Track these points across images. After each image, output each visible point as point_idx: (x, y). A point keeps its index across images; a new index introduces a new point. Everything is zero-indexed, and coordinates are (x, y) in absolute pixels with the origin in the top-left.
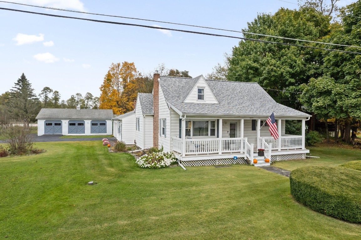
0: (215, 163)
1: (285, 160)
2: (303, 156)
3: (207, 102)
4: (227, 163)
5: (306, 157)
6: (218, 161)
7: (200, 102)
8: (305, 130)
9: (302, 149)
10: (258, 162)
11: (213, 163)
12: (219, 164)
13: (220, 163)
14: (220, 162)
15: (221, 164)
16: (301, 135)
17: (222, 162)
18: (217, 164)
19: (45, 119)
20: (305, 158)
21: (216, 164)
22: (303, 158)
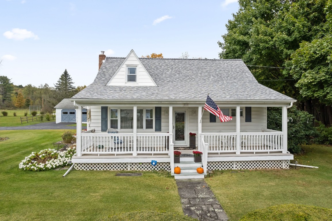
0: (125, 168)
1: (249, 169)
2: (284, 164)
3: (140, 85)
4: (144, 169)
5: (290, 166)
6: (131, 166)
7: (131, 84)
8: (288, 123)
9: (283, 152)
10: (182, 171)
11: (122, 168)
12: (132, 169)
13: (134, 169)
14: (134, 167)
15: (136, 169)
16: (281, 130)
17: (138, 167)
18: (129, 170)
19: (62, 108)
20: (288, 167)
21: (127, 169)
22: (284, 167)
